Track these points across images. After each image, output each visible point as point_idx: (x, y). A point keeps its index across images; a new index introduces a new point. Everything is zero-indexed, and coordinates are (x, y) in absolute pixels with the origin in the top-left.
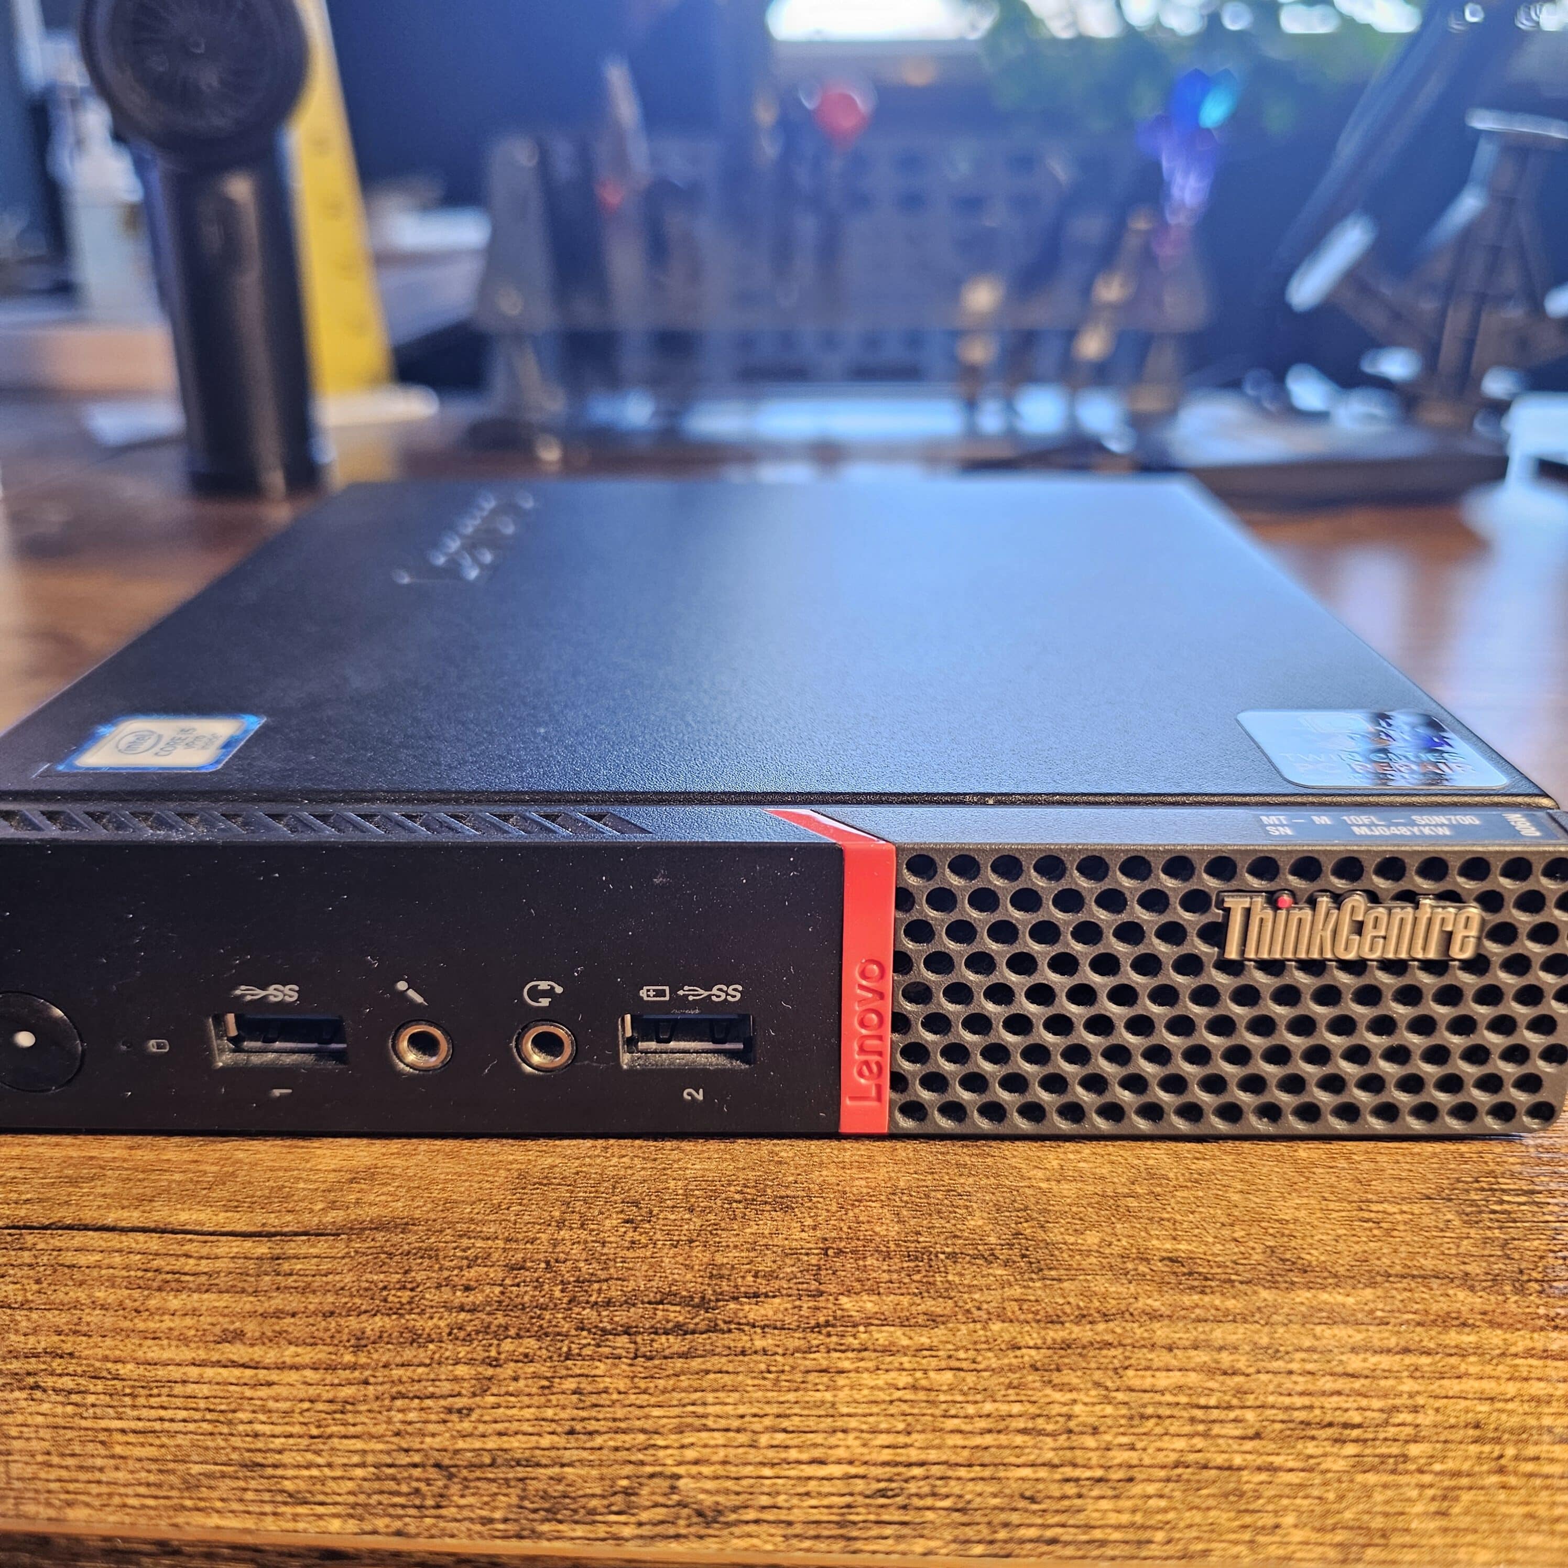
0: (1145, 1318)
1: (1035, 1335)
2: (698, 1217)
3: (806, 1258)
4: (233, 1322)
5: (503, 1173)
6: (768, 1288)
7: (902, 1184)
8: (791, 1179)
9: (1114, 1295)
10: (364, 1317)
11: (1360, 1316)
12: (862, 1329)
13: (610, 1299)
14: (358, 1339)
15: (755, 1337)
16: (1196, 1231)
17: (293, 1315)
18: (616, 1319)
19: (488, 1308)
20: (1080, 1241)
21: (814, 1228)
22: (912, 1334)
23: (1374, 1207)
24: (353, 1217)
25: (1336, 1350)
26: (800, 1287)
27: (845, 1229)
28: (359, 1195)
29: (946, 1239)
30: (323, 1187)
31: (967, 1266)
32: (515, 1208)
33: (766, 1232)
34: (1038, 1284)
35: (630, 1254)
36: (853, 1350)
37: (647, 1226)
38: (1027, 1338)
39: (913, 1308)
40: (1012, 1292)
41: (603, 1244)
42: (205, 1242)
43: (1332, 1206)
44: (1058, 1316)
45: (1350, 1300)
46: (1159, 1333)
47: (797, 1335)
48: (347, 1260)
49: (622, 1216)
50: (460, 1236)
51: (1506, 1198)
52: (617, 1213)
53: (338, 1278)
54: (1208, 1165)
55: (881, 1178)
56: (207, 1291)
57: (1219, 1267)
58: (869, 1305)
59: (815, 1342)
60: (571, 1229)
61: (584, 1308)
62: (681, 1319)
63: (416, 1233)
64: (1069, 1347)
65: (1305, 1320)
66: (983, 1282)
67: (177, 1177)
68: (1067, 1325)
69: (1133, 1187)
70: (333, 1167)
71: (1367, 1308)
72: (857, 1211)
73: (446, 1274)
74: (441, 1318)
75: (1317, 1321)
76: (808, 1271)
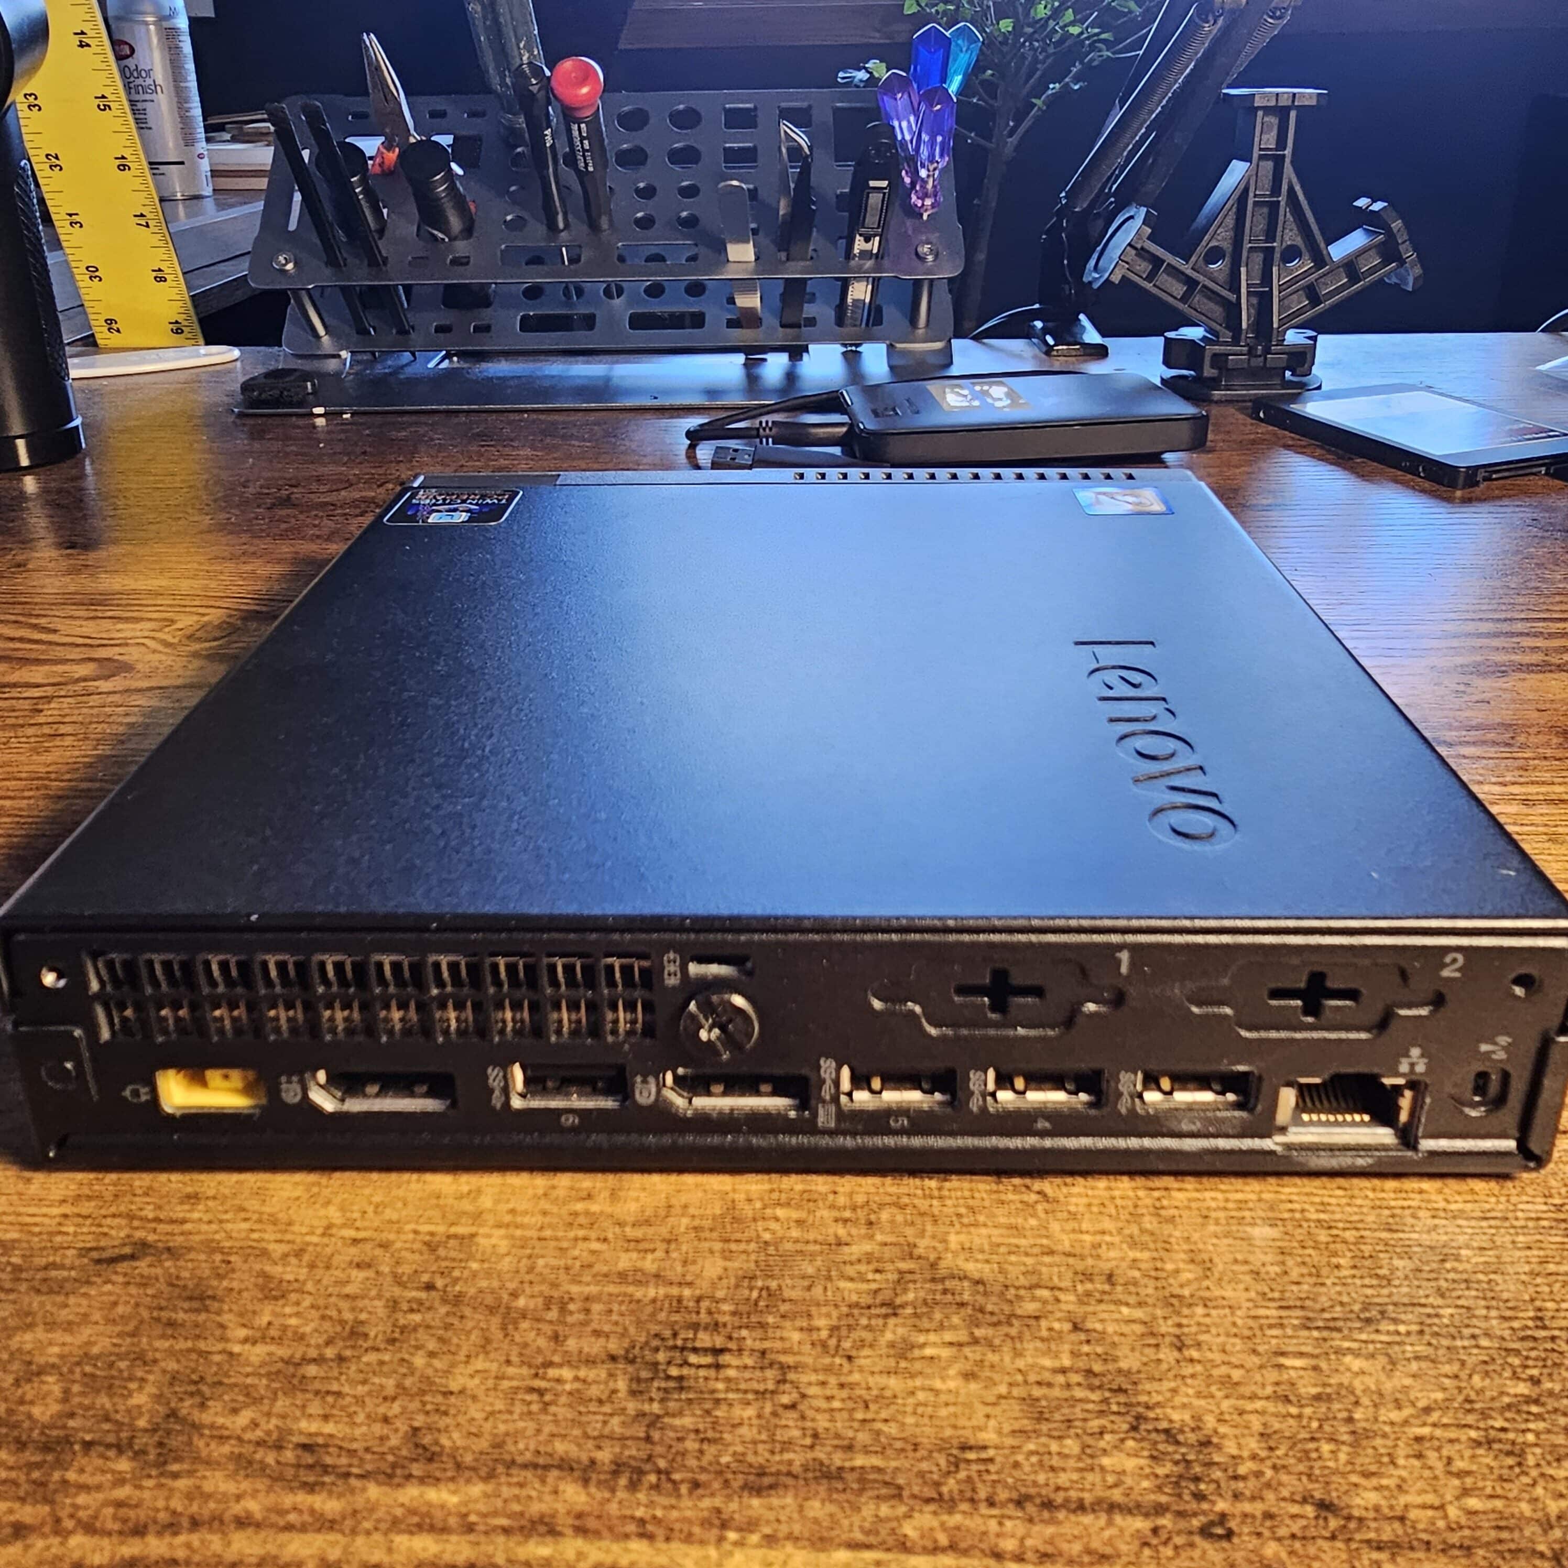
0: (233, 1525)
7: (95, 1351)
9: (219, 1496)
11: (451, 1520)
16: (352, 1409)
20: (228, 1424)
23: (551, 1373)
29: (95, 1423)
31: (94, 1459)
34: (152, 1482)
43: (511, 1371)
44: (146, 1525)
45: (454, 1499)
51: (693, 1359)
57: (347, 1456)
65: (395, 1525)
66: (98, 1478)
68: (148, 1537)
69: (324, 1349)
71: (465, 1510)
72: (28, 1387)
75: (404, 1528)
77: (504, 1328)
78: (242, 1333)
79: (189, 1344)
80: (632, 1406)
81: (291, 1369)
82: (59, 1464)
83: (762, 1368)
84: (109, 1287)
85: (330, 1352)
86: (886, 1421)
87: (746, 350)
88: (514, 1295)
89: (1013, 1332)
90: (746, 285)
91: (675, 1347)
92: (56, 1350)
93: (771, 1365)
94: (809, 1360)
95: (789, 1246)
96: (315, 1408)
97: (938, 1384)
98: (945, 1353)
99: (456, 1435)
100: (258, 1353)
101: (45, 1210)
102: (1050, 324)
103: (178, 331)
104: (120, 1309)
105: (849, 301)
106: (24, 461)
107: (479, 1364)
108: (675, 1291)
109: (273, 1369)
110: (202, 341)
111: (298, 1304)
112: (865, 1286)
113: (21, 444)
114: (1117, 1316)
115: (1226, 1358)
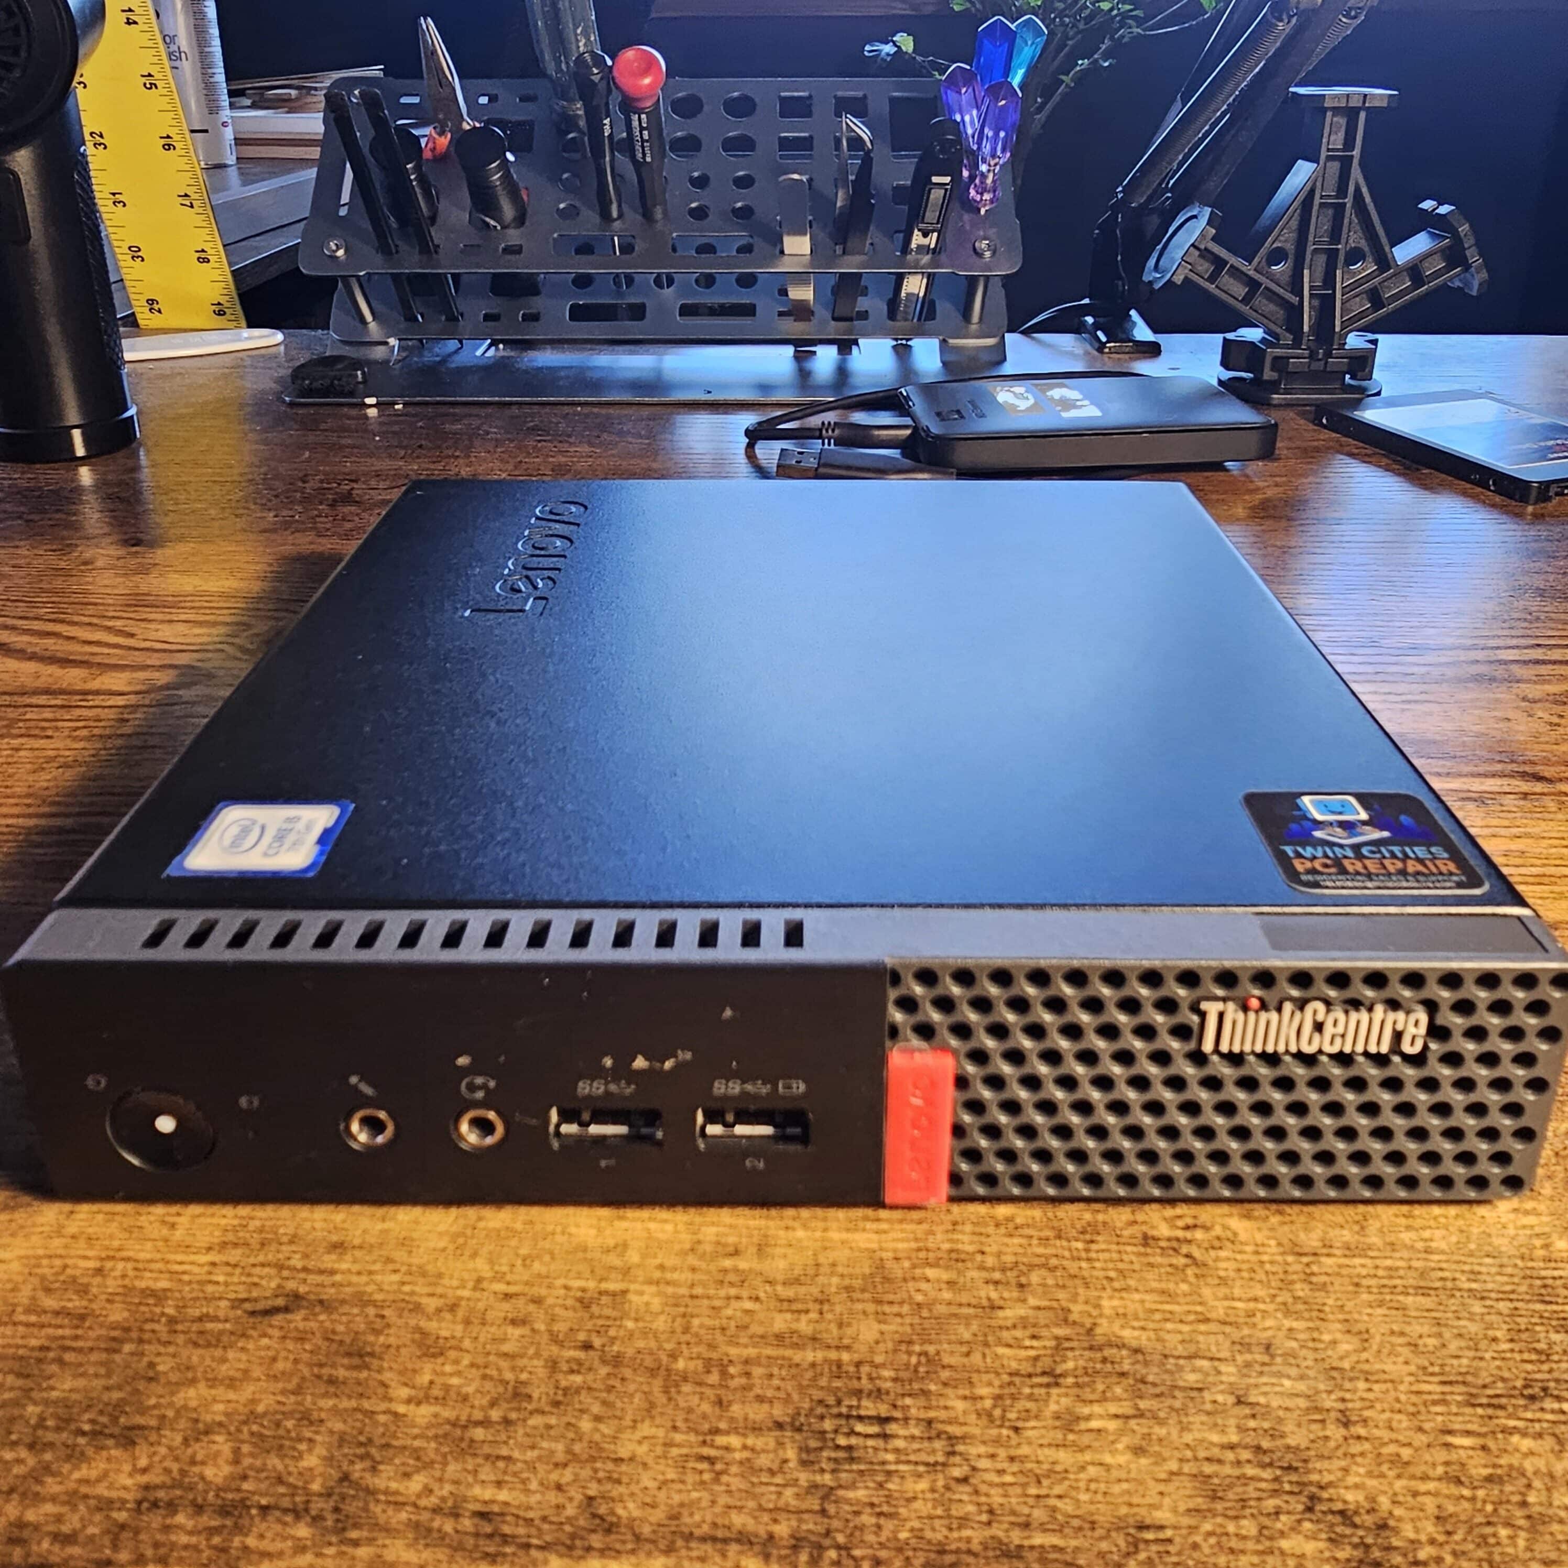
3: (115, 1515)
7: (260, 1409)
8: (152, 1402)
16: (525, 1475)
20: (402, 1489)
23: (719, 1441)
27: (174, 1473)
29: (269, 1486)
31: (273, 1524)
33: (93, 1477)
34: (333, 1551)
55: (243, 1400)
57: (525, 1526)
66: (279, 1545)
69: (489, 1412)
77: (666, 1391)
78: (405, 1392)
79: (353, 1403)
80: (804, 1477)
81: (458, 1432)
82: (238, 1529)
83: (930, 1438)
84: (265, 1341)
85: (495, 1415)
86: (1060, 1497)
87: (796, 343)
88: (673, 1356)
89: (1177, 1404)
90: (800, 278)
91: (840, 1415)
92: (220, 1407)
93: (938, 1436)
94: (976, 1431)
95: (942, 1309)
96: (486, 1473)
97: (1108, 1459)
98: (1112, 1425)
99: (631, 1505)
100: (423, 1413)
101: (193, 1258)
102: (1101, 320)
103: (221, 313)
104: (280, 1366)
105: (903, 294)
106: (80, 451)
107: (646, 1429)
108: (833, 1355)
109: (440, 1432)
110: (244, 323)
111: (457, 1362)
112: (1023, 1353)
113: (77, 434)
114: (1277, 1389)
115: (1394, 1436)
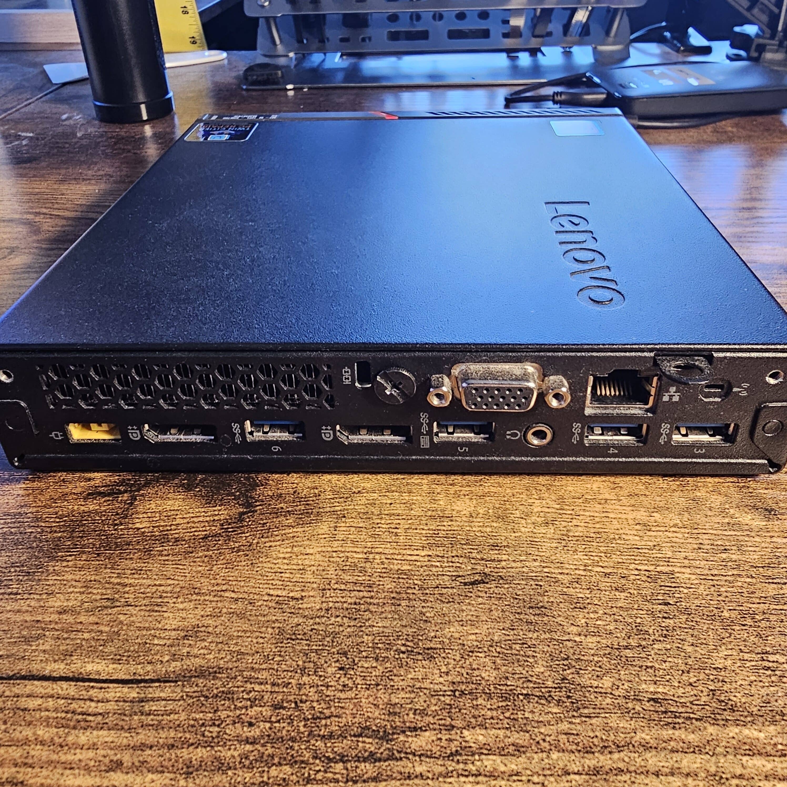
0: (642, 749)
1: (578, 763)
2: (381, 665)
3: (442, 698)
4: (116, 754)
5: (270, 630)
6: (422, 724)
7: (496, 638)
8: (433, 634)
9: (623, 730)
10: (191, 748)
11: (769, 748)
12: (477, 757)
13: (332, 733)
14: (188, 767)
15: (416, 764)
16: (668, 677)
17: (151, 747)
18: (336, 749)
19: (262, 741)
20: (600, 685)
21: (447, 673)
22: (506, 762)
23: (771, 658)
24: (185, 667)
25: (756, 777)
26: (441, 722)
27: (465, 675)
28: (188, 649)
29: (523, 683)
30: (168, 642)
31: (536, 705)
32: (277, 658)
33: (420, 677)
34: (578, 721)
35: (342, 695)
36: (473, 775)
37: (352, 672)
38: (574, 766)
39: (506, 740)
40: (563, 727)
41: (328, 687)
42: (101, 688)
43: (746, 656)
44: (591, 747)
45: (762, 735)
46: (650, 762)
47: (440, 762)
48: (182, 702)
49: (337, 664)
50: (246, 682)
52: (335, 662)
53: (176, 717)
54: (671, 621)
55: (484, 633)
56: (102, 728)
57: (683, 707)
58: (481, 738)
59: (450, 769)
60: (309, 675)
61: (317, 740)
62: (372, 749)
63: (220, 679)
64: (598, 773)
67: (86, 636)
68: (596, 754)
69: (630, 641)
70: (174, 627)
71: (772, 742)
72: (471, 660)
73: (238, 712)
74: (235, 749)
75: (743, 752)
76: (444, 709)
78: (574, 629)
82: (517, 708)
84: (480, 599)
87: (509, 51)
90: (517, 12)
101: (416, 552)
102: (675, 35)
103: (194, 43)
105: (574, 21)
106: (145, 117)
110: (206, 47)
113: (143, 107)
